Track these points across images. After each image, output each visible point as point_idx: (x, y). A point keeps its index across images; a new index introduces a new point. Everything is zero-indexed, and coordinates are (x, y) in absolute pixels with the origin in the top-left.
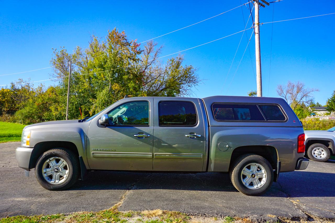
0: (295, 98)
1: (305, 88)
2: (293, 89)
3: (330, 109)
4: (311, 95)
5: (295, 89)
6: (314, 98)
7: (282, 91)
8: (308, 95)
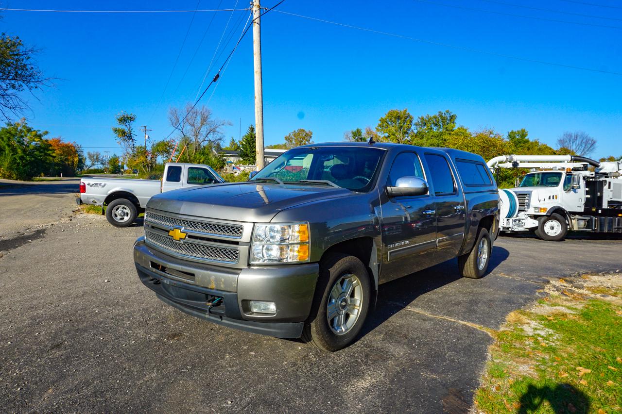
0: (197, 132)
1: (212, 118)
2: (196, 117)
3: (244, 154)
4: (221, 131)
5: (199, 118)
6: (224, 136)
7: (177, 119)
8: (217, 129)
